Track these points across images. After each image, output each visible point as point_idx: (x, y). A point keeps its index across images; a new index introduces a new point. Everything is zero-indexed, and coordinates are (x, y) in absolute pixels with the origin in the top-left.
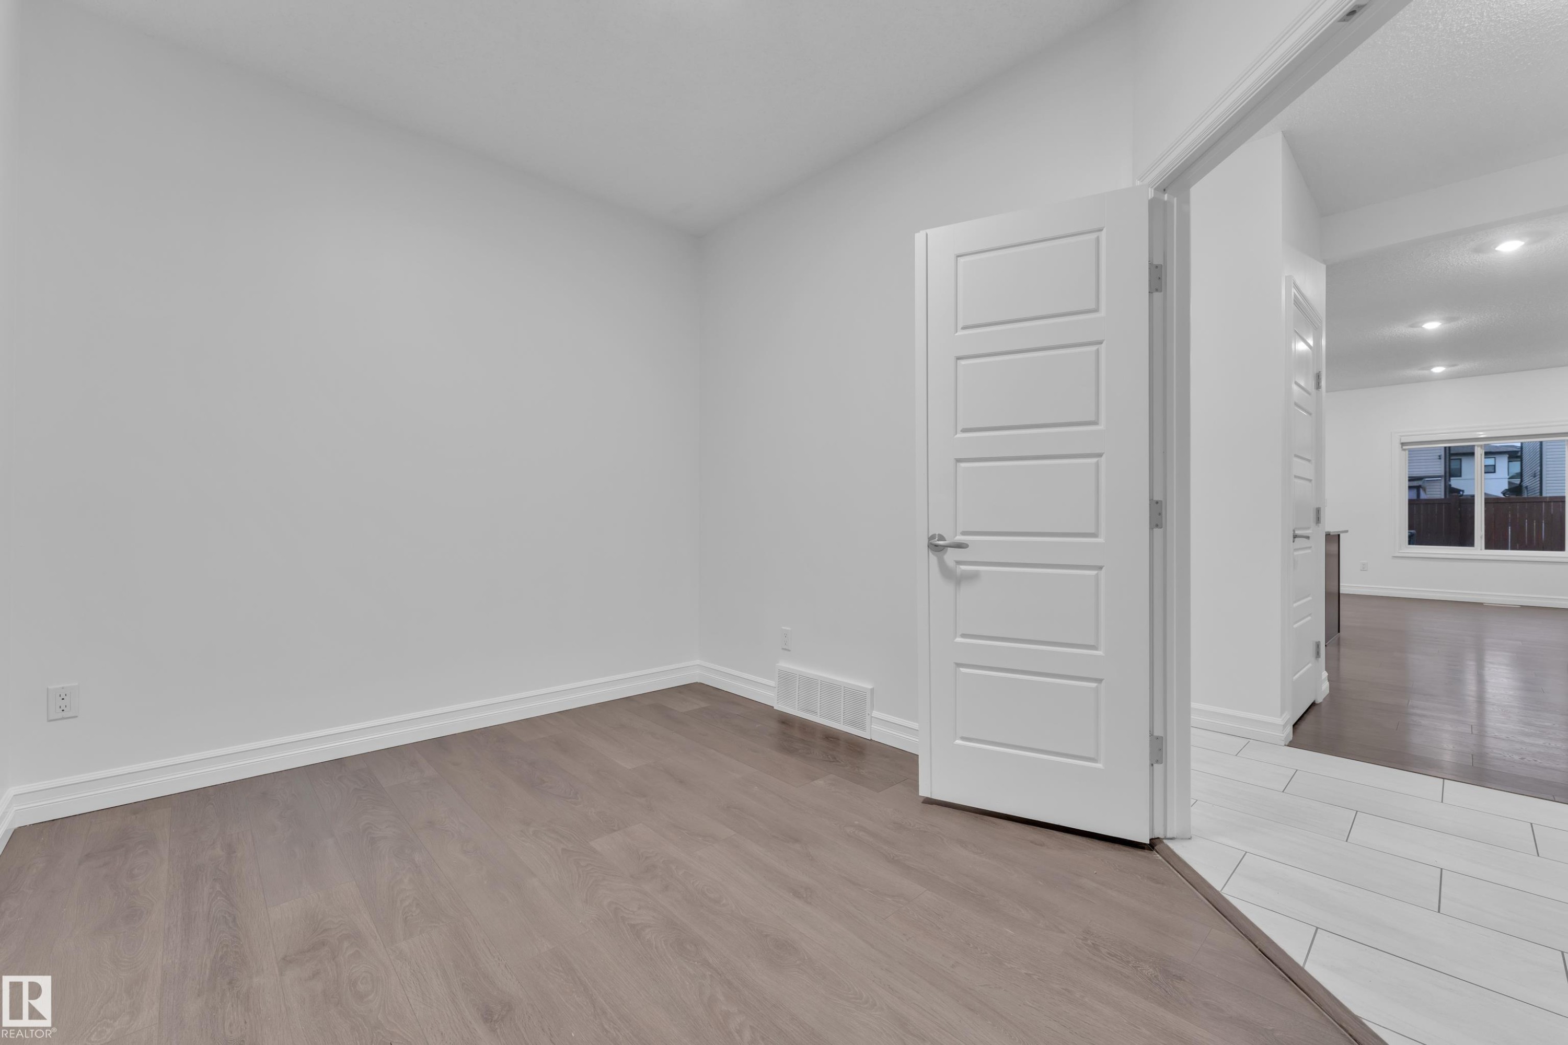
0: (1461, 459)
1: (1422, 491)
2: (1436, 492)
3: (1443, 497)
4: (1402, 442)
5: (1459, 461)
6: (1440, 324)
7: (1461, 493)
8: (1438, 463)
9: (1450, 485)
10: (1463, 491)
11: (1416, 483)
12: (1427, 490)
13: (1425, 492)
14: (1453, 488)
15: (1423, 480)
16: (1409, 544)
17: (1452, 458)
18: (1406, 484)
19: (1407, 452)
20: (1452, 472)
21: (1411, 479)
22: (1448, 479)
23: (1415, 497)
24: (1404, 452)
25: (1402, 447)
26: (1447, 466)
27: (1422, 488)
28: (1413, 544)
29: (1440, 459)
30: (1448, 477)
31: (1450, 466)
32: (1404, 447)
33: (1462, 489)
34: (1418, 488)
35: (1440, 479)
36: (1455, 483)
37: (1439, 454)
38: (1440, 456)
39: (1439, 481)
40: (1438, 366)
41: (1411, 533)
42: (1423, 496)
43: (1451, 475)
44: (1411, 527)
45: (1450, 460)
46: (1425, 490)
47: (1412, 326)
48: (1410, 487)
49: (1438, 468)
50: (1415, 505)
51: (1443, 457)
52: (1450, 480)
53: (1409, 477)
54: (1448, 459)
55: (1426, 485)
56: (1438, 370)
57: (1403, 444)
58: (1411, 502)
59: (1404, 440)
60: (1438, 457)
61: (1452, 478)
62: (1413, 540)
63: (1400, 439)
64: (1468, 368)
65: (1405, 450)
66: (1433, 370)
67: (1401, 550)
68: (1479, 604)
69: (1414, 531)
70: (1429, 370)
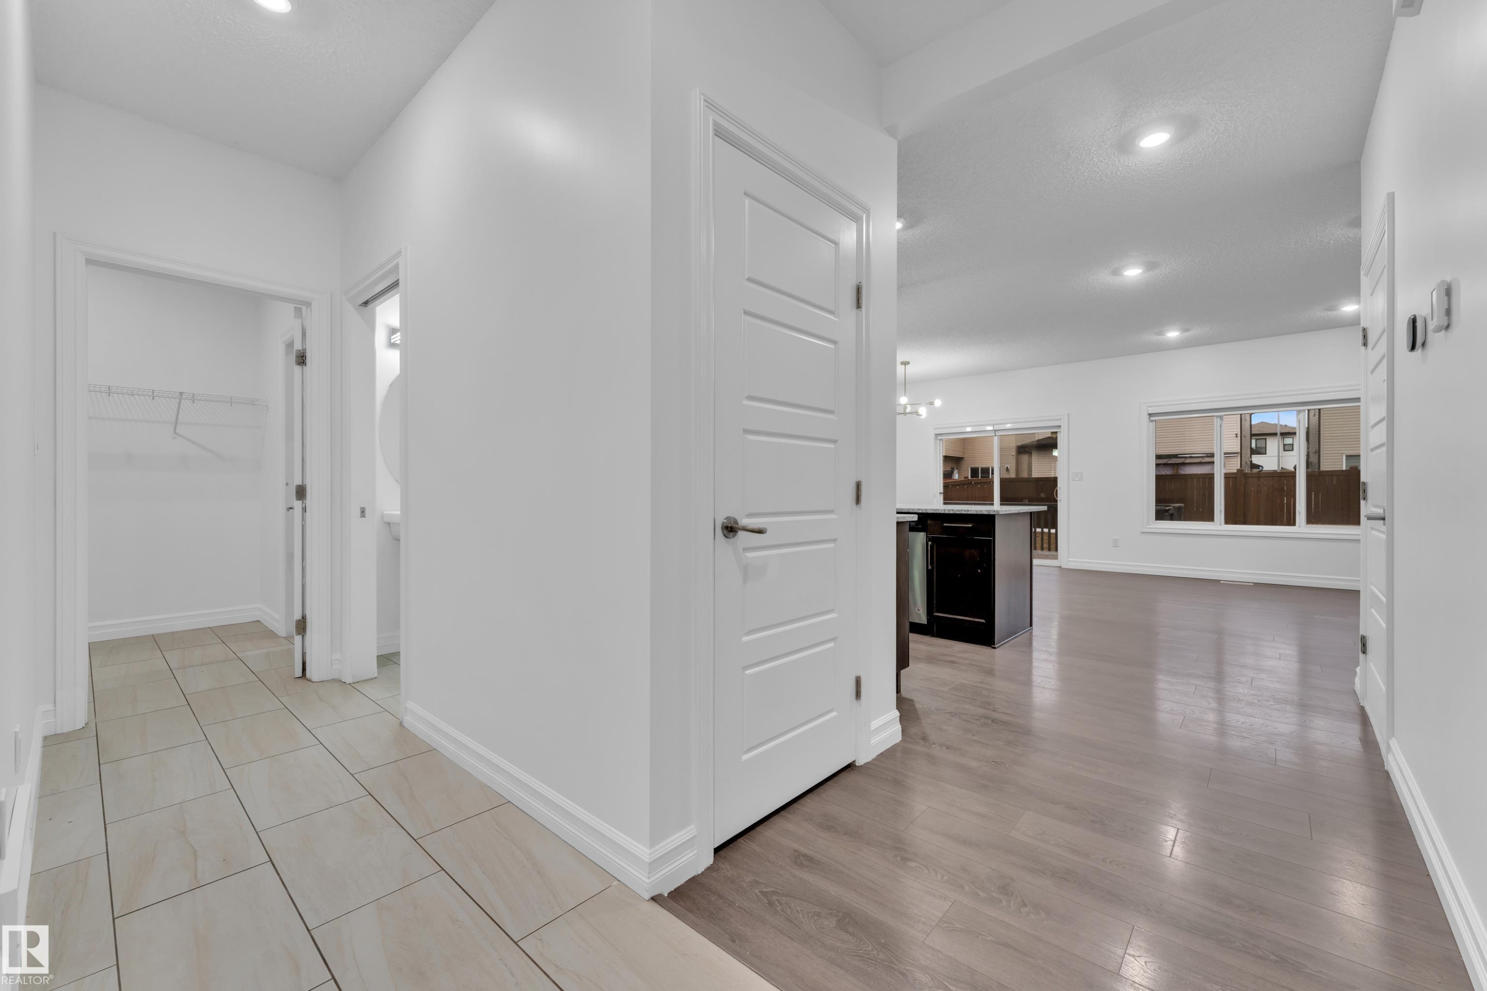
0: (1266, 439)
1: (1187, 468)
4: (1150, 412)
5: (1264, 440)
6: (1142, 269)
8: (1235, 441)
9: (1250, 462)
10: (1262, 466)
11: (1173, 460)
14: (1254, 464)
16: (1157, 519)
17: (1253, 438)
19: (1160, 422)
20: (1254, 450)
24: (1152, 423)
25: (1149, 418)
26: (1247, 445)
28: (1161, 520)
29: (1237, 437)
30: (1246, 454)
31: (1250, 445)
32: (1152, 419)
33: (1261, 465)
35: (1234, 455)
36: (1256, 460)
37: (1236, 433)
38: (1236, 434)
39: (1236, 457)
40: (1171, 330)
41: (1160, 507)
43: (1250, 454)
45: (1250, 440)
49: (1232, 446)
51: (1241, 435)
52: (1248, 457)
53: (1156, 456)
56: (1173, 334)
57: (1150, 415)
61: (1253, 456)
63: (1148, 410)
64: (1201, 333)
65: (1152, 421)
66: (1167, 335)
67: (1149, 525)
68: (1217, 582)
69: (1183, 505)
70: (1164, 335)
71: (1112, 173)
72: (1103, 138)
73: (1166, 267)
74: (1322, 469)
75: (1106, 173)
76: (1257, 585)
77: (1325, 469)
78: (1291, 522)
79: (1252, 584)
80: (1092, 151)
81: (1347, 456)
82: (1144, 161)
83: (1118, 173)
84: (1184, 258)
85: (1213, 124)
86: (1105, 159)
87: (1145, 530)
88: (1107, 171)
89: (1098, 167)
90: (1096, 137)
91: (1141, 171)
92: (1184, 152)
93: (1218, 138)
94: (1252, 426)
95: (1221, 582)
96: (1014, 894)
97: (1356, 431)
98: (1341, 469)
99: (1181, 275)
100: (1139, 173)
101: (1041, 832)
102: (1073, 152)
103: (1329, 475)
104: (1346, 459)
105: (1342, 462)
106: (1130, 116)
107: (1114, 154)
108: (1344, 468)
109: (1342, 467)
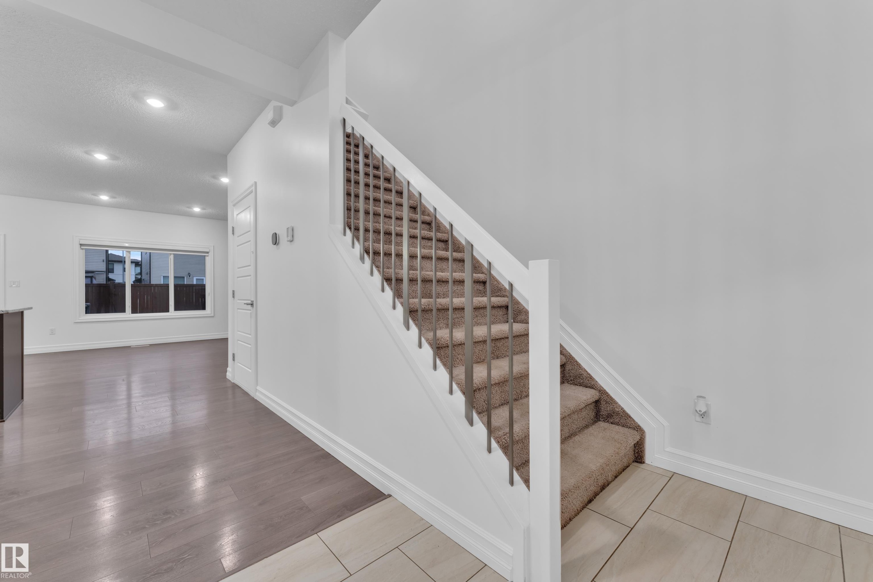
0: (113, 264)
1: (94, 279)
2: (101, 280)
3: (105, 283)
4: (81, 243)
6: (107, 158)
7: (114, 281)
8: (103, 264)
9: (109, 277)
11: (90, 275)
12: (97, 279)
13: (96, 280)
15: (94, 273)
16: (86, 313)
17: (109, 263)
18: (84, 275)
19: (84, 250)
20: (110, 270)
21: (87, 272)
22: (107, 274)
23: (90, 283)
24: (82, 250)
25: (80, 247)
26: (107, 267)
27: (94, 278)
28: (88, 313)
30: (107, 272)
31: (108, 267)
32: (82, 247)
33: (114, 279)
34: (91, 277)
35: (103, 273)
36: (111, 276)
37: (103, 259)
38: (103, 260)
39: (103, 274)
40: (105, 195)
41: (87, 305)
42: (95, 282)
43: (109, 272)
44: (87, 301)
45: (108, 264)
46: (95, 279)
47: (87, 153)
48: (86, 277)
49: (102, 267)
50: (90, 287)
51: (105, 261)
52: (108, 274)
53: (85, 271)
54: (107, 263)
55: (97, 277)
56: (104, 198)
57: (81, 245)
58: (87, 286)
59: (82, 242)
60: (103, 261)
61: (109, 274)
62: (88, 311)
63: (79, 241)
64: (122, 201)
65: (82, 249)
66: (100, 197)
67: (81, 317)
68: (129, 347)
69: (89, 304)
70: (98, 196)
71: (121, 103)
72: (127, 85)
73: (123, 162)
74: (152, 283)
75: (117, 101)
76: (151, 345)
77: (153, 283)
78: (167, 310)
79: (149, 345)
80: (116, 87)
81: (163, 277)
82: (143, 108)
83: (125, 105)
84: (136, 161)
85: (184, 112)
86: (121, 95)
87: (77, 321)
88: (119, 101)
89: (115, 96)
90: (124, 82)
91: (138, 111)
92: (165, 116)
93: (183, 119)
94: (109, 255)
95: (131, 347)
96: (174, 511)
97: (167, 264)
98: (160, 283)
99: (128, 169)
100: (137, 111)
101: (159, 484)
102: (104, 80)
103: (157, 286)
104: (163, 278)
105: (161, 279)
106: (149, 85)
107: (129, 95)
108: (162, 283)
109: (161, 282)
